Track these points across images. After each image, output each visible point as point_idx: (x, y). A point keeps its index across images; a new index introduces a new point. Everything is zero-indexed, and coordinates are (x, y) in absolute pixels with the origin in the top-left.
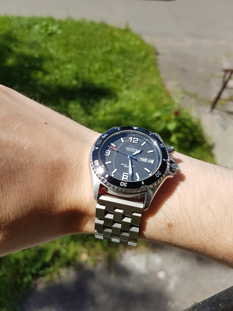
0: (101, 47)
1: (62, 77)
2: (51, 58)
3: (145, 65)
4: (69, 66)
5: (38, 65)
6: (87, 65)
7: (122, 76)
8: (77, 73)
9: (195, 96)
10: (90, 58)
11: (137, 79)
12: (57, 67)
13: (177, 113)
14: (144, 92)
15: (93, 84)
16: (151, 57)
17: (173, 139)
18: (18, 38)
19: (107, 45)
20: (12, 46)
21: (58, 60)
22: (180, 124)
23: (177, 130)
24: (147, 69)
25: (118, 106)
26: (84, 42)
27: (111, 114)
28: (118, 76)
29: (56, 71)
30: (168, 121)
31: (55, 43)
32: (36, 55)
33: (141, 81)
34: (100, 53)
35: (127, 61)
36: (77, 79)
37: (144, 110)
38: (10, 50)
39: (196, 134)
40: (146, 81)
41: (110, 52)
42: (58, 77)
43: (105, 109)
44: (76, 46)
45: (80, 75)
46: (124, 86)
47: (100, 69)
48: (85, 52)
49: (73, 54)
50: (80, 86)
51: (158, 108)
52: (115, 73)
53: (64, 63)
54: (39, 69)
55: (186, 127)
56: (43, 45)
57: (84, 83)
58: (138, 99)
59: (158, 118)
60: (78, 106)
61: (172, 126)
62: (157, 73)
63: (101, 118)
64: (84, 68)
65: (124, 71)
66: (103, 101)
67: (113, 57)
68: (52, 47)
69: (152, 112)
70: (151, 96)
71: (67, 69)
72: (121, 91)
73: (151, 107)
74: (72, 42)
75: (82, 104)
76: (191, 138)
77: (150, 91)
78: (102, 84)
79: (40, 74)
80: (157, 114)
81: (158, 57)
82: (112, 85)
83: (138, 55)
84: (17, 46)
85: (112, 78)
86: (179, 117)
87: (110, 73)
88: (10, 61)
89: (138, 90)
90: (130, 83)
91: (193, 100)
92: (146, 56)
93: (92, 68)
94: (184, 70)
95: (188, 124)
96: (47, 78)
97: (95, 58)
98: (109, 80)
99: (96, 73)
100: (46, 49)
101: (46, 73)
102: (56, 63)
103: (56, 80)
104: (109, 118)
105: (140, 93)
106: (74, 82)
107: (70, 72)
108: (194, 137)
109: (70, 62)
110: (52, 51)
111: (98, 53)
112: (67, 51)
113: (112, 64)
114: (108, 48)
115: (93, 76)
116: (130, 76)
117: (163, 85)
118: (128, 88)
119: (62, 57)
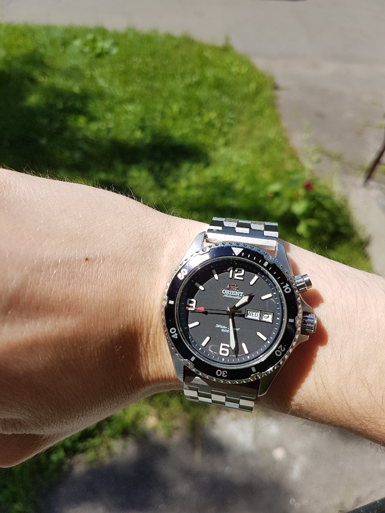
0: (183, 76)
1: (118, 125)
2: (101, 95)
3: (256, 107)
4: (130, 108)
5: (78, 105)
6: (160, 107)
7: (218, 124)
8: (143, 120)
9: (338, 158)
10: (165, 94)
11: (242, 128)
12: (110, 109)
13: (308, 187)
14: (254, 151)
15: (169, 138)
16: (267, 93)
17: (302, 229)
18: (46, 60)
19: (193, 73)
20: (36, 74)
21: (112, 97)
22: (313, 204)
23: (309, 214)
24: (260, 113)
25: (209, 173)
26: (155, 68)
27: (198, 186)
28: (210, 124)
29: (109, 116)
30: (293, 200)
31: (108, 69)
32: (76, 89)
33: (249, 133)
34: (181, 86)
35: (225, 100)
36: (142, 129)
37: (253, 180)
38: (33, 81)
39: (340, 221)
40: (257, 133)
41: (198, 84)
42: (111, 125)
43: (188, 179)
44: (141, 74)
45: (148, 123)
46: (221, 141)
47: (180, 112)
48: (157, 85)
49: (136, 87)
50: (148, 140)
51: (276, 178)
52: (206, 120)
53: (121, 102)
54: (81, 112)
55: (324, 209)
56: (88, 73)
57: (155, 136)
58: (243, 162)
59: (277, 194)
60: (145, 174)
61: (299, 208)
62: (276, 120)
63: (181, 193)
64: (155, 110)
65: (221, 116)
66: (186, 166)
67: (202, 93)
68: (102, 76)
69: (267, 184)
70: (266, 157)
71: (126, 112)
72: (215, 149)
73: (266, 175)
74: (135, 67)
75: (151, 170)
76: (331, 227)
77: (263, 149)
78: (184, 136)
79: (82, 121)
80: (275, 187)
81: (278, 93)
82: (200, 138)
83: (245, 90)
84: (44, 74)
85: (200, 127)
86: (312, 193)
87: (197, 119)
88: (33, 99)
89: (243, 147)
90: (230, 136)
91: (336, 165)
92: (258, 91)
93: (168, 111)
94: (320, 115)
95: (327, 204)
96: (94, 126)
97: (173, 95)
98: (196, 131)
99: (174, 119)
100: (92, 79)
101: (92, 119)
102: (108, 102)
103: (109, 130)
104: (195, 193)
105: (247, 153)
106: (138, 134)
107: (131, 118)
108: (337, 226)
109: (131, 100)
110: (102, 83)
111: (178, 86)
112: (126, 83)
113: (200, 104)
114: (195, 78)
115: (170, 123)
116: (230, 125)
117: (286, 140)
118: (226, 144)
119: (119, 93)
